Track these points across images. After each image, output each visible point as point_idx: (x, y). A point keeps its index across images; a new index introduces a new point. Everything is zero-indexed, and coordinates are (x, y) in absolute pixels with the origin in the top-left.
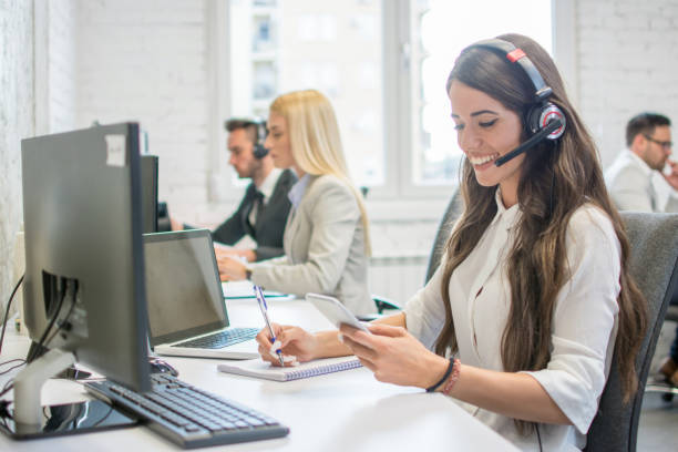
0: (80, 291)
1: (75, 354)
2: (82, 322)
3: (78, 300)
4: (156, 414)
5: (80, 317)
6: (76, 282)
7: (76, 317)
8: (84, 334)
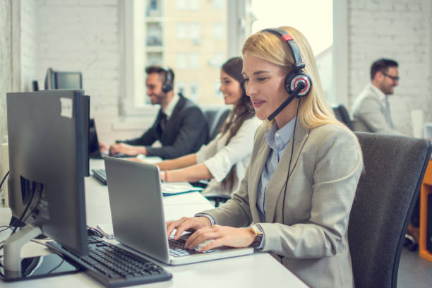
0: (44, 190)
1: (41, 228)
2: (45, 209)
3: (43, 196)
4: (91, 265)
5: (44, 206)
6: (42, 186)
7: (41, 206)
8: (47, 217)
